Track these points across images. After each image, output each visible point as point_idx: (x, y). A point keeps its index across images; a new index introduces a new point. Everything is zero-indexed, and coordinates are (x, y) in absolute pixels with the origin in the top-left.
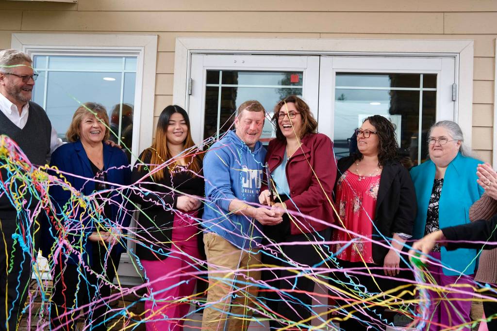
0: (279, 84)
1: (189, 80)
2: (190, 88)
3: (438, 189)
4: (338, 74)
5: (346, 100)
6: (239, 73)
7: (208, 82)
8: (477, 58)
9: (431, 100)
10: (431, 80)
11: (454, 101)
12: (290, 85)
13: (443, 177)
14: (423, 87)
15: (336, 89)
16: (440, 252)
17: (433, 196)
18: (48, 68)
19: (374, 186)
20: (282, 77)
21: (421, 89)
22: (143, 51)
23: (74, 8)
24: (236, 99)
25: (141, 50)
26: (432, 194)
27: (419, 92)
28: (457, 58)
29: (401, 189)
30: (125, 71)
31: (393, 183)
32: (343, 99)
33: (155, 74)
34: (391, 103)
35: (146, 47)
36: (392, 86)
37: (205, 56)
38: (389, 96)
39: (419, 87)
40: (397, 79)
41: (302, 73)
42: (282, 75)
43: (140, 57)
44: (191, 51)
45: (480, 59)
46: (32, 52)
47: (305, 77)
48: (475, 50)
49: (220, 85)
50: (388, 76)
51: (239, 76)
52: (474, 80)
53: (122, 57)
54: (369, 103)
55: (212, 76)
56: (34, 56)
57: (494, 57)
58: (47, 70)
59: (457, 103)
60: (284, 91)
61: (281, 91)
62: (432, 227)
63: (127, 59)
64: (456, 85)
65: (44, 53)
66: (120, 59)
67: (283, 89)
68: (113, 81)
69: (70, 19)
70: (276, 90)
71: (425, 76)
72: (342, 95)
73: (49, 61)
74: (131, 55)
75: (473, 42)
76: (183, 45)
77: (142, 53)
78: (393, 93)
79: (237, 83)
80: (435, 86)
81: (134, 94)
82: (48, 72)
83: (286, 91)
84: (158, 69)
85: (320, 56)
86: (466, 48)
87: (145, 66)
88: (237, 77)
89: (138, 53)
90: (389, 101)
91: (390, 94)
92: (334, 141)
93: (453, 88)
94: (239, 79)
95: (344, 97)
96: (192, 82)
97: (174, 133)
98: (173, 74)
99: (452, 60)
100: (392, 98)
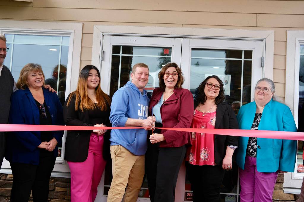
0: (159, 55)
1: (102, 51)
2: (102, 56)
3: (257, 120)
4: (193, 49)
5: (200, 65)
6: (134, 48)
7: (113, 52)
8: (276, 42)
9: (248, 66)
10: (249, 54)
11: (262, 67)
12: (165, 56)
13: (261, 112)
14: (244, 58)
15: (192, 58)
16: (256, 157)
17: (254, 124)
18: (14, 42)
19: (213, 118)
20: (161, 51)
21: (243, 59)
22: (73, 32)
23: (31, 5)
24: (131, 63)
25: (72, 32)
26: (253, 122)
27: (241, 61)
28: (264, 41)
29: (230, 119)
30: (62, 45)
31: (224, 116)
32: (198, 65)
33: (81, 47)
34: (226, 68)
35: (75, 30)
36: (227, 57)
37: (112, 36)
38: (225, 64)
39: (241, 58)
40: (230, 53)
41: (171, 48)
42: (161, 49)
43: (72, 36)
44: (103, 33)
45: (278, 42)
46: (3, 31)
47: (173, 51)
48: (275, 36)
49: (121, 55)
50: (224, 51)
51: (134, 49)
52: (274, 55)
53: (60, 36)
54: (213, 67)
55: (116, 49)
56: (5, 34)
57: (286, 41)
58: (13, 43)
59: (264, 68)
60: (162, 59)
61: (160, 59)
62: (252, 142)
63: (63, 38)
64: (264, 58)
65: (11, 32)
66: (59, 37)
67: (161, 58)
68: (56, 51)
69: (27, 11)
70: (157, 59)
71: (245, 51)
72: (198, 62)
73: (14, 38)
74: (66, 35)
75: (274, 32)
76: (98, 29)
77: (73, 34)
78: (227, 61)
79: (132, 54)
80: (251, 58)
81: (67, 59)
82: (14, 44)
83: (163, 59)
84: (83, 44)
85: (182, 38)
86: (270, 35)
87: (74, 42)
88: (133, 50)
89: (70, 34)
90: (225, 67)
91: (225, 62)
92: (190, 90)
93: (262, 59)
94: (133, 51)
95: (199, 63)
96: (104, 52)
97: (91, 82)
98: (92, 47)
99: (261, 43)
100: (226, 64)
